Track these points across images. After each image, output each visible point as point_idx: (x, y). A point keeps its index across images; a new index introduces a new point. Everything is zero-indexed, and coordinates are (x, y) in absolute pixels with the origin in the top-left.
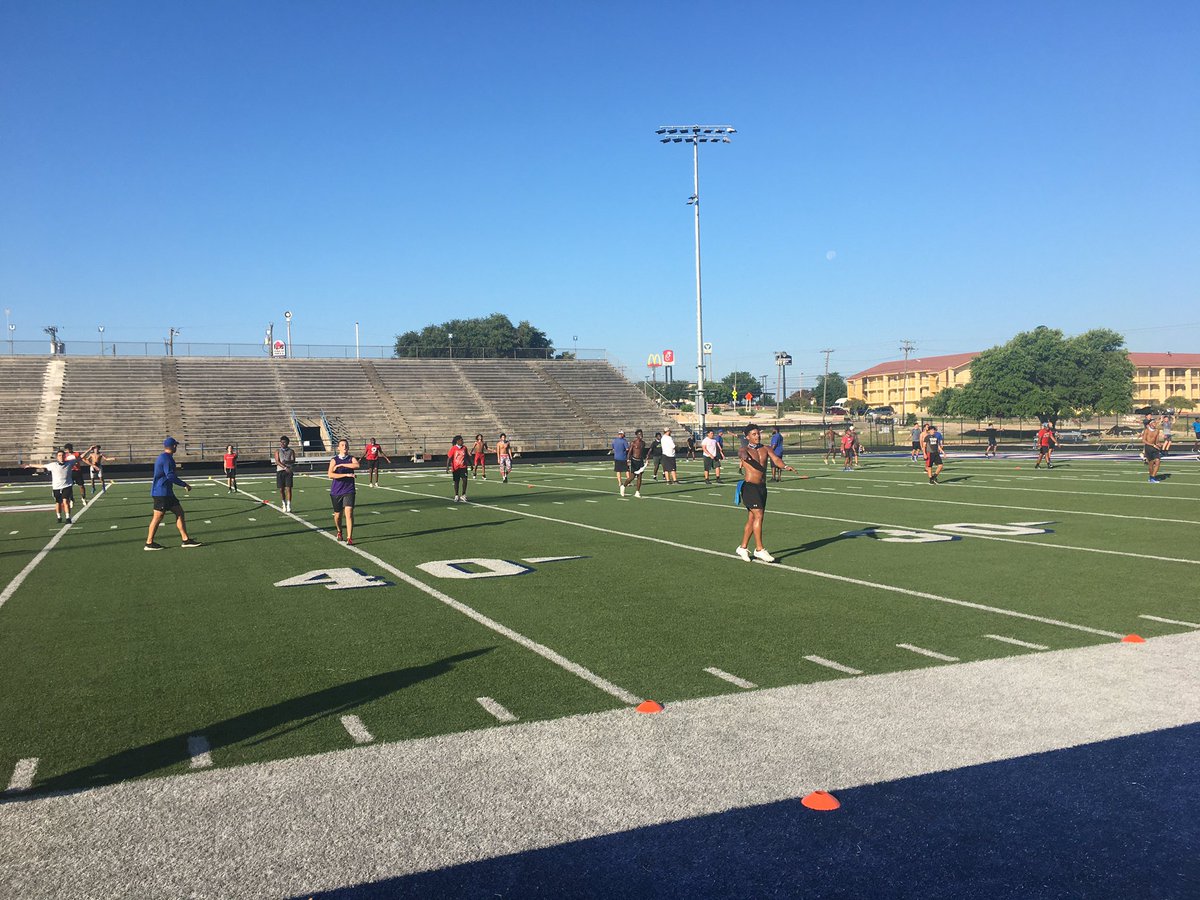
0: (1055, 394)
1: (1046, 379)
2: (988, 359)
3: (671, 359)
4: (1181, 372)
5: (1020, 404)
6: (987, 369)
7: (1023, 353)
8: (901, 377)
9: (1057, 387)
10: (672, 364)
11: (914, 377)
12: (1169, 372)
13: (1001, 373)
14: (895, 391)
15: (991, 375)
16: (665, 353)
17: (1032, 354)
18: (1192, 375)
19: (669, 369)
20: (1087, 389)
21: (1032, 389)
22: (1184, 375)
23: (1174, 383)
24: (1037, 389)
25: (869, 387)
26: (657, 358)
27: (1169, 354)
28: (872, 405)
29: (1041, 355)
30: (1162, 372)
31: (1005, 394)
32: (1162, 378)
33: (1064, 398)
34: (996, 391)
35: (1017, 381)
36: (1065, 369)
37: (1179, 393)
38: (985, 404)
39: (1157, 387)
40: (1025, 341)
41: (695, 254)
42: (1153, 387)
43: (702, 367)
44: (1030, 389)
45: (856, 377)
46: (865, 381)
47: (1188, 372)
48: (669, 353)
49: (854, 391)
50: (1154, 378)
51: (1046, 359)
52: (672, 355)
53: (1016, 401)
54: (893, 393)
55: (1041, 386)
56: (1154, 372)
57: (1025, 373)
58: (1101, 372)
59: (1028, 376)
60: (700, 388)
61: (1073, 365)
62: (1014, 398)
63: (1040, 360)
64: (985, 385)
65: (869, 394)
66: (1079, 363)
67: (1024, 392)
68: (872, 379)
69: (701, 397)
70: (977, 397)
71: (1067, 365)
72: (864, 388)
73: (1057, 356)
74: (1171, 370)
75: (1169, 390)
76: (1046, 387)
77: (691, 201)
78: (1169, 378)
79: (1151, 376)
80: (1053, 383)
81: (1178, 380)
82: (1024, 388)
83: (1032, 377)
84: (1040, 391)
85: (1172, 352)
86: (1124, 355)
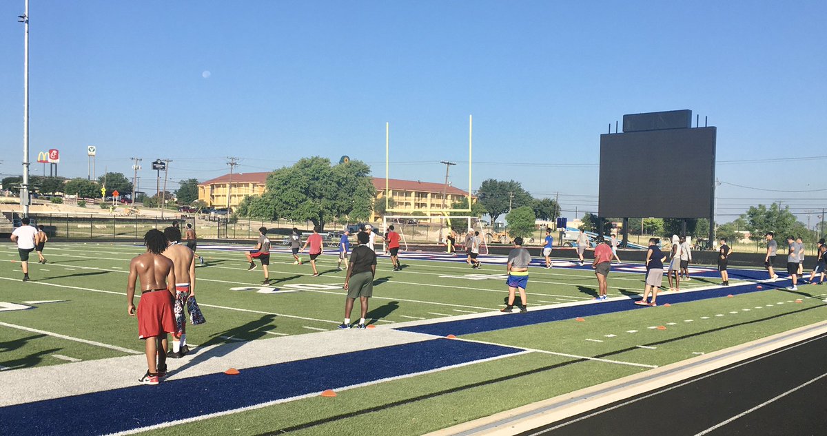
0: (321, 205)
1: (316, 193)
2: (277, 176)
3: (56, 157)
4: (424, 195)
5: (298, 210)
6: (276, 183)
7: (301, 174)
8: (240, 185)
9: (324, 200)
10: (57, 161)
11: (248, 186)
12: (418, 194)
13: (285, 187)
14: (235, 196)
15: (278, 188)
16: (51, 151)
17: (308, 175)
18: (431, 197)
19: (54, 166)
20: (344, 203)
21: (306, 200)
22: (426, 197)
23: (420, 202)
24: (310, 201)
25: (217, 191)
26: (45, 155)
27: (419, 182)
28: (217, 206)
29: (314, 176)
30: (413, 194)
31: (287, 203)
32: (412, 199)
33: (328, 208)
34: (281, 200)
35: (296, 193)
36: (328, 187)
37: (423, 210)
38: (273, 209)
39: (409, 204)
40: (305, 165)
41: (24, 66)
42: (407, 204)
43: (28, 165)
44: (304, 200)
45: (206, 183)
46: (213, 187)
47: (429, 195)
48: (55, 152)
49: (204, 195)
50: (407, 198)
51: (317, 179)
52: (57, 154)
53: (295, 208)
54: (233, 198)
55: (314, 198)
56: (408, 194)
57: (301, 188)
58: (354, 190)
59: (303, 191)
60: (25, 182)
61: (334, 184)
62: (293, 206)
63: (313, 179)
64: (273, 195)
65: (215, 198)
66: (339, 183)
67: (301, 202)
68: (218, 186)
69: (25, 190)
70: (268, 204)
71: (331, 184)
72: (212, 192)
73: (324, 178)
74: (419, 193)
75: (417, 207)
76: (317, 200)
77: (22, 19)
78: (417, 198)
79: (406, 196)
80: (321, 197)
81: (423, 200)
82: (300, 199)
83: (307, 192)
84: (312, 202)
85: (421, 181)
86: (369, 180)
